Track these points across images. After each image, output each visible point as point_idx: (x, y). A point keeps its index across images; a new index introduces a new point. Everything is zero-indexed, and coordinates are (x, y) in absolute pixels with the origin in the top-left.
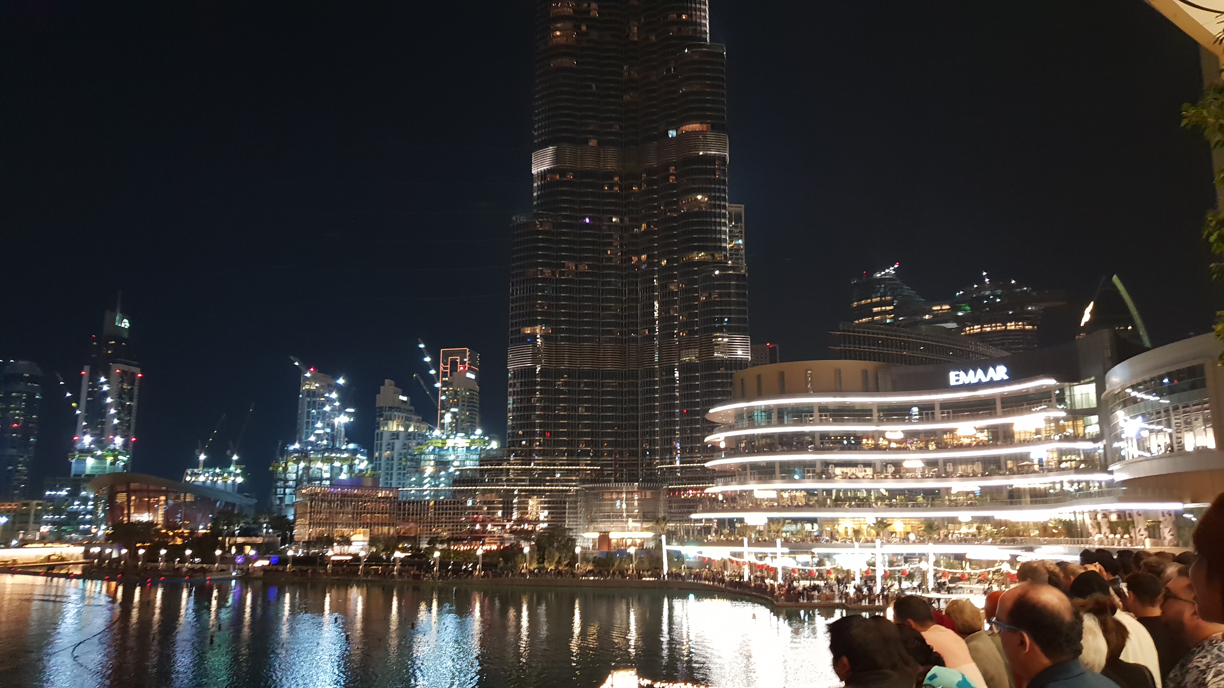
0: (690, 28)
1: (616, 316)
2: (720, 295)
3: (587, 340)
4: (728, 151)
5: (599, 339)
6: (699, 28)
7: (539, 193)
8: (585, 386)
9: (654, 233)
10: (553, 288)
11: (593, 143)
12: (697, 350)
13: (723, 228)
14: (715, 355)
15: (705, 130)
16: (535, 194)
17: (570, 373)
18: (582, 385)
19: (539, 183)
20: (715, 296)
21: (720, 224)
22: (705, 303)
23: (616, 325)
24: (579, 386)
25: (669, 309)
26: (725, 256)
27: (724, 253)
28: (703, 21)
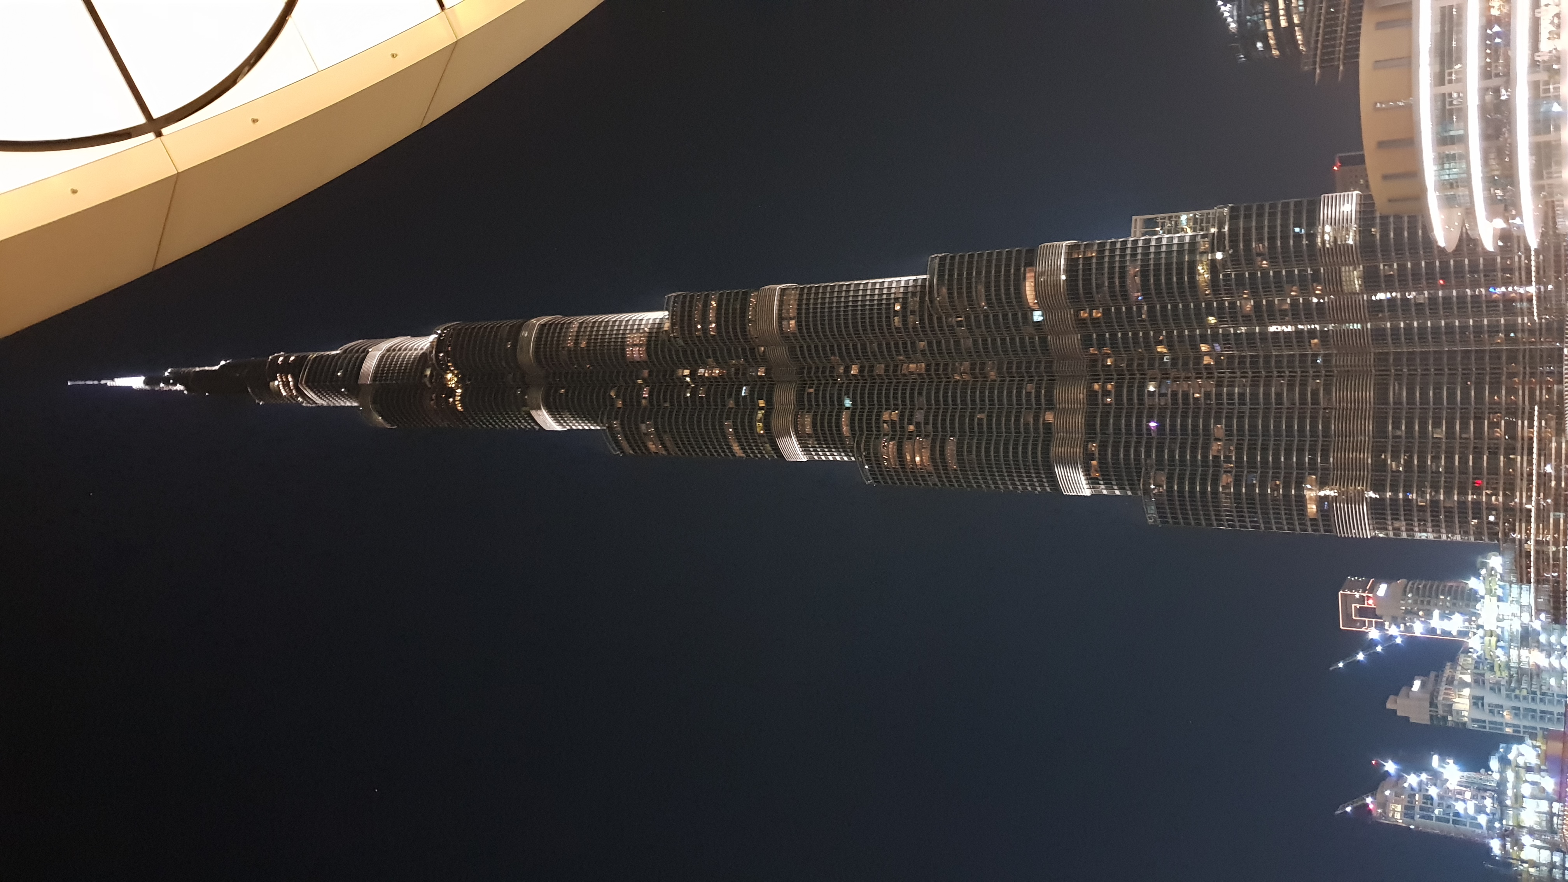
0: (910, 299)
1: (1291, 386)
2: (1260, 240)
3: (1326, 427)
4: (1061, 243)
5: (1325, 409)
6: (910, 289)
7: (1115, 487)
8: (1399, 428)
9: (1170, 334)
10: (1248, 472)
11: (1050, 417)
12: (1343, 269)
13: (1164, 242)
14: (1350, 242)
15: (1033, 274)
16: (1118, 492)
17: (1378, 450)
18: (1398, 433)
19: (1103, 487)
20: (1263, 247)
21: (1158, 247)
22: (1273, 260)
23: (1303, 385)
24: (1399, 437)
25: (1281, 311)
26: (1203, 236)
27: (1199, 238)
28: (903, 284)
